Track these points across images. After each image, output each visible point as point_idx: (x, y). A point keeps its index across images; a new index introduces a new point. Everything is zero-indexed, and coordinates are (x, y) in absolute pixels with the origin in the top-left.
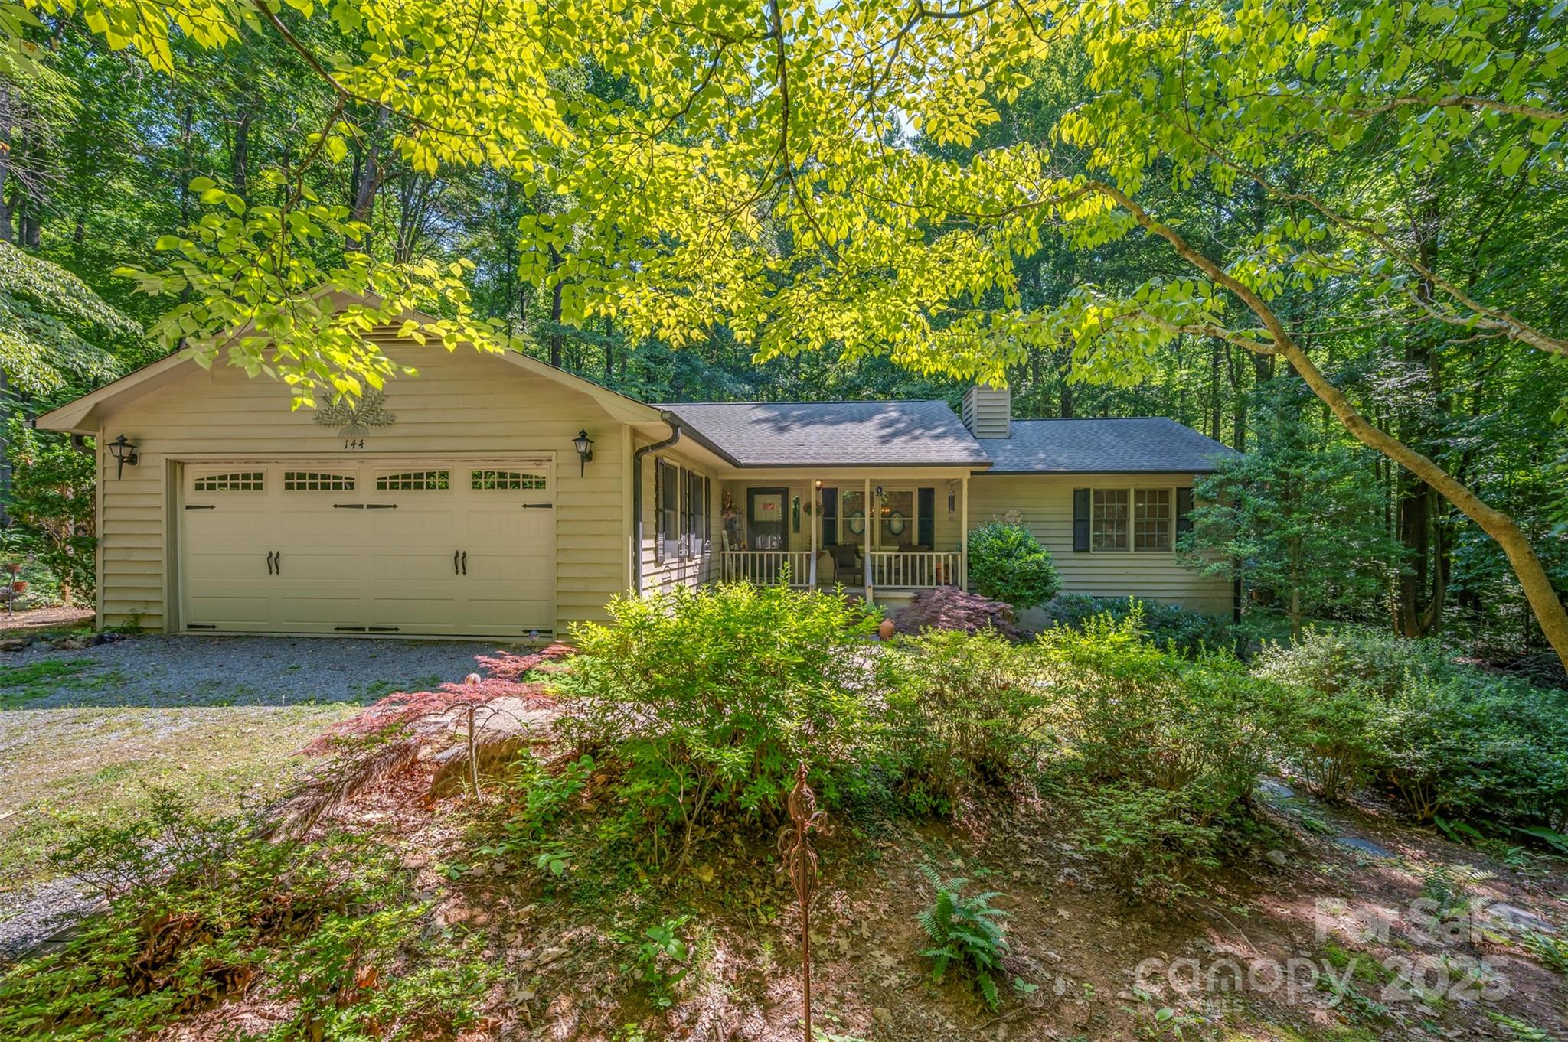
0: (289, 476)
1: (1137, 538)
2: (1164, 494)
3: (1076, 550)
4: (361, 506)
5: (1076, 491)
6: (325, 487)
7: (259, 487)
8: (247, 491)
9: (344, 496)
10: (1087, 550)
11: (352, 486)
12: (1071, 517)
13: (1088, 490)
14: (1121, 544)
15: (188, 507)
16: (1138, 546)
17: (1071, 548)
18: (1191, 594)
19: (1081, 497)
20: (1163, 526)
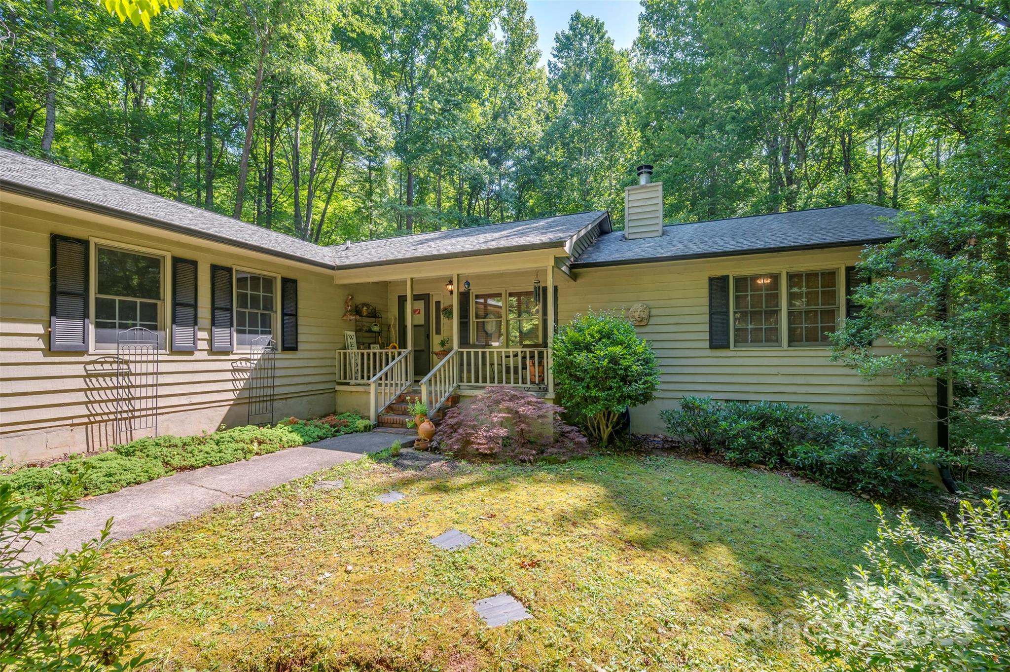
1: (791, 331)
2: (829, 276)
3: (713, 347)
5: (711, 280)
10: (727, 347)
12: (706, 310)
13: (728, 277)
14: (771, 338)
16: (793, 340)
17: (707, 344)
18: (871, 400)
19: (718, 285)
20: (830, 314)
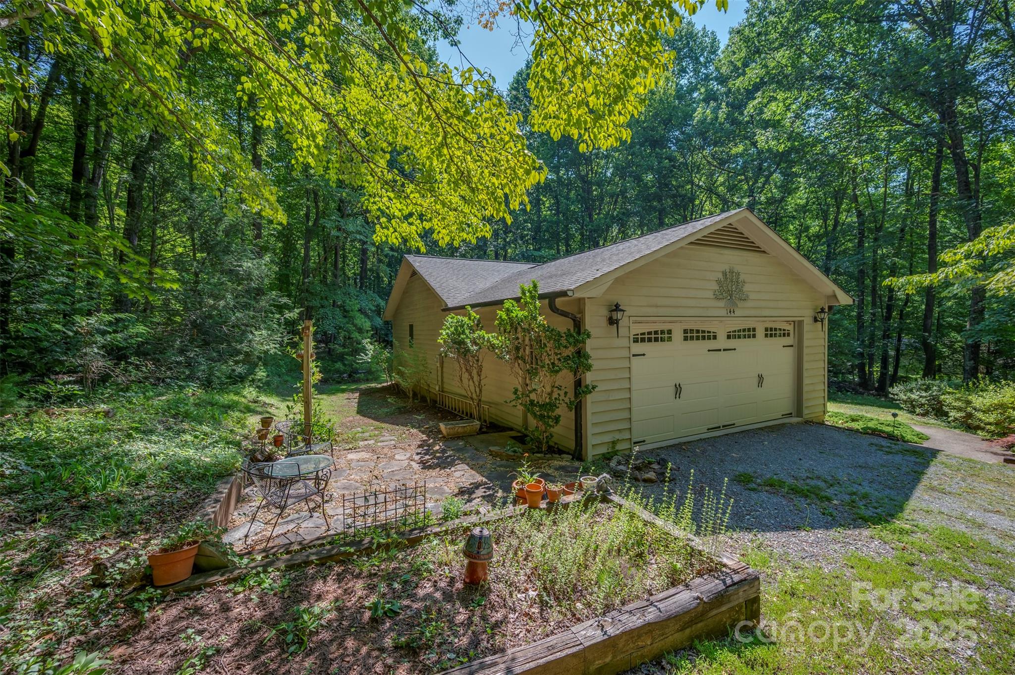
0: (685, 331)
4: (720, 350)
6: (704, 338)
7: (670, 339)
8: (656, 343)
9: (712, 344)
11: (715, 337)
15: (634, 355)
